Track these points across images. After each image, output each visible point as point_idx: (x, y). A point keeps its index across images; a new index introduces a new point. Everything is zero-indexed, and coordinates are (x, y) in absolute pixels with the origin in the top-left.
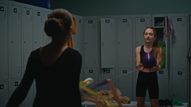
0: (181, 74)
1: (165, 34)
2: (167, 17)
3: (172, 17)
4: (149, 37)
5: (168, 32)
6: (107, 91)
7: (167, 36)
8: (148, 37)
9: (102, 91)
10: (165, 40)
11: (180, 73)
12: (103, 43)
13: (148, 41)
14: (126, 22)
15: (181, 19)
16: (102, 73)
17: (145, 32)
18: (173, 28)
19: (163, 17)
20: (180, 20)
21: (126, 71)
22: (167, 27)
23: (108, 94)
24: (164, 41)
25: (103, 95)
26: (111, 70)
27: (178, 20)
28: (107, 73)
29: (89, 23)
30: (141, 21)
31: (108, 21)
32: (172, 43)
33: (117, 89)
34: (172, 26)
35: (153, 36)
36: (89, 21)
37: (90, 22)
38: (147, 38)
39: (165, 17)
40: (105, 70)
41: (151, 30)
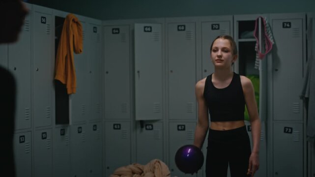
0: (291, 133)
1: (258, 53)
2: (262, 19)
3: (273, 19)
4: (220, 57)
5: (265, 50)
6: (141, 167)
7: (261, 57)
8: (218, 56)
9: (132, 166)
10: (258, 64)
11: (288, 130)
12: (138, 72)
13: (219, 64)
14: (184, 30)
15: (290, 23)
16: (139, 130)
17: (214, 46)
18: (274, 41)
19: (255, 21)
20: (288, 25)
21: (184, 126)
22: (263, 41)
23: (143, 172)
24: (256, 68)
25: (133, 173)
26: (154, 124)
27: (283, 25)
28: (146, 129)
29: (113, 33)
30: (212, 29)
31: (149, 29)
32: (273, 72)
33: (161, 162)
34: (272, 37)
35: (229, 54)
36: (113, 29)
37: (114, 31)
38: (217, 58)
39: (258, 19)
40: (142, 124)
41: (227, 41)
